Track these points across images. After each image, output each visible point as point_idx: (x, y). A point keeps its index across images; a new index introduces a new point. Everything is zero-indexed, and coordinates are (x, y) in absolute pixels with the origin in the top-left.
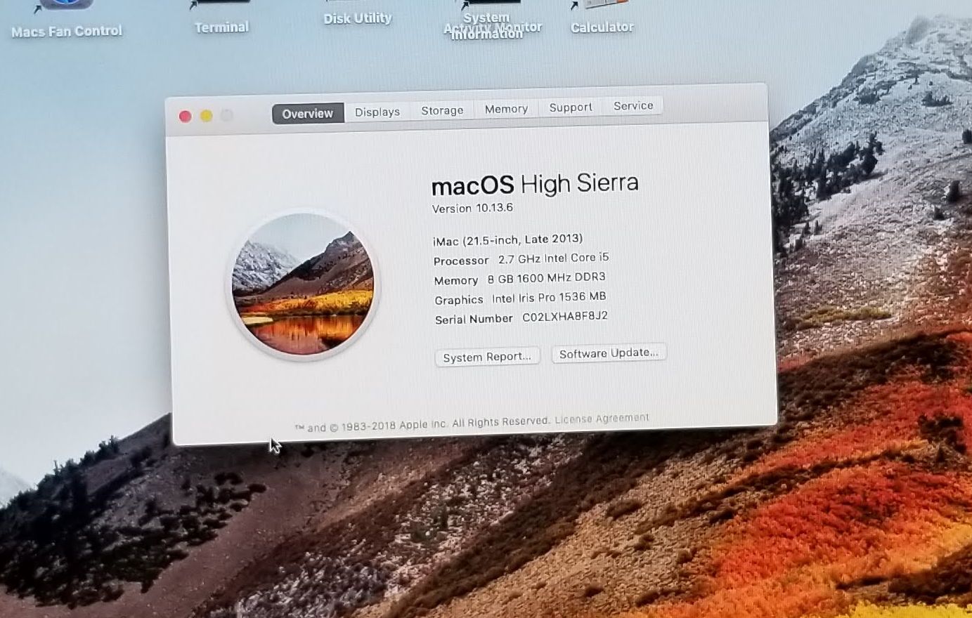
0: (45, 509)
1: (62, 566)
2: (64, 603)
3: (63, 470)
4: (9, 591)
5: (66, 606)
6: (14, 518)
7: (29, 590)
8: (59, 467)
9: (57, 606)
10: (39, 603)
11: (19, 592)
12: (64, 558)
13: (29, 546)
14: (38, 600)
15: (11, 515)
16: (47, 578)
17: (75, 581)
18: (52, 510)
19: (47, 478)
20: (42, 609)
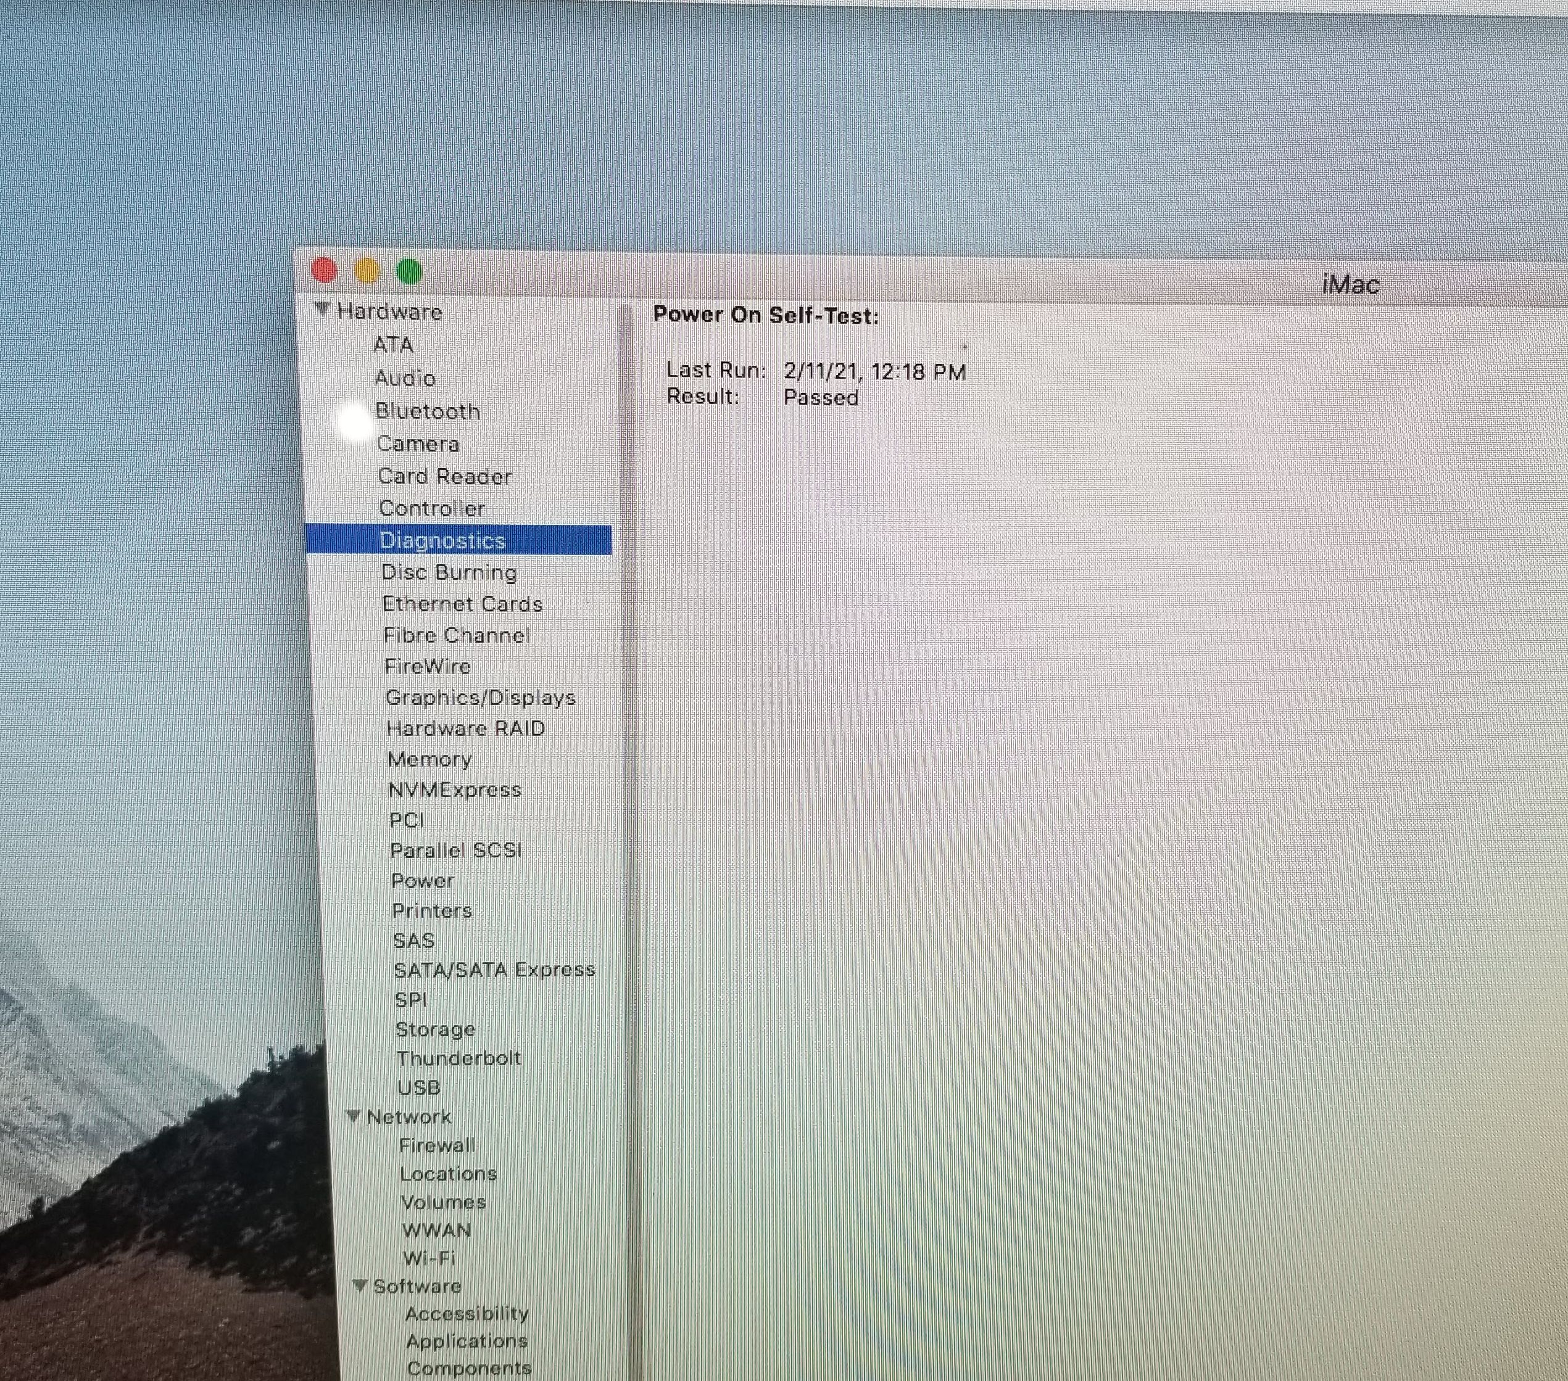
0: (255, 1130)
1: (290, 1228)
2: (293, 1288)
3: (285, 1064)
4: (194, 1264)
5: (295, 1294)
6: (196, 1143)
7: (230, 1265)
8: (277, 1059)
9: (280, 1293)
10: (249, 1286)
11: (212, 1265)
12: (290, 1214)
13: (229, 1193)
14: (245, 1282)
15: (191, 1140)
16: (262, 1246)
17: (312, 1254)
18: (269, 1133)
19: (256, 1077)
20: (253, 1298)
